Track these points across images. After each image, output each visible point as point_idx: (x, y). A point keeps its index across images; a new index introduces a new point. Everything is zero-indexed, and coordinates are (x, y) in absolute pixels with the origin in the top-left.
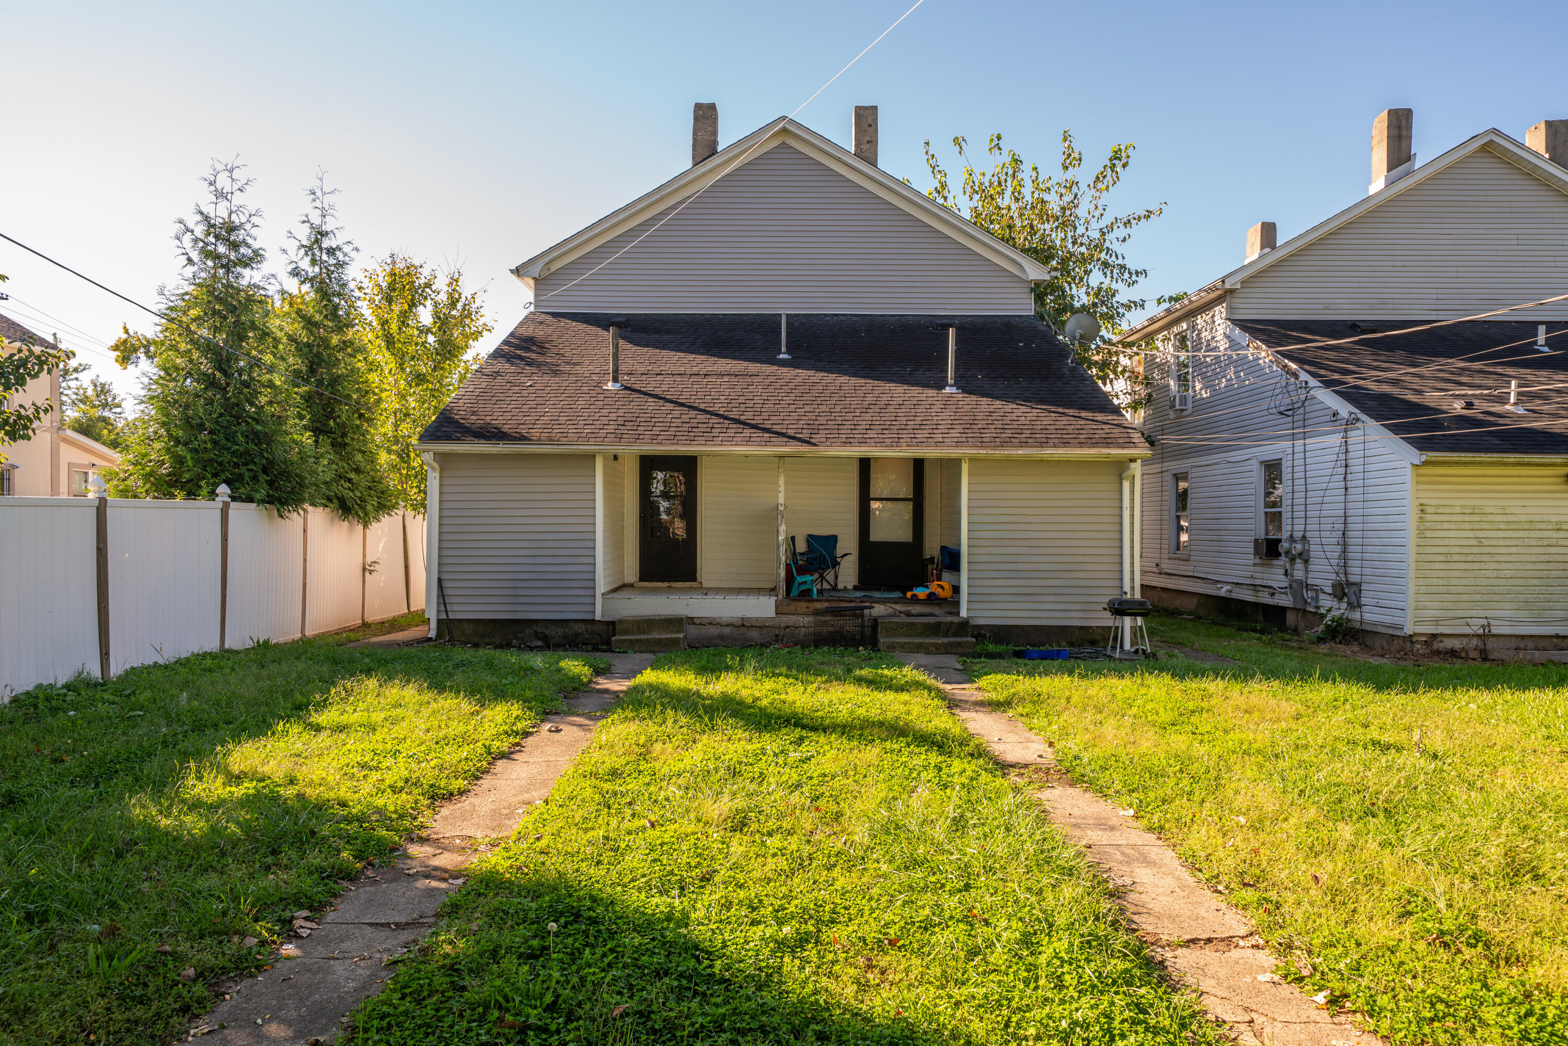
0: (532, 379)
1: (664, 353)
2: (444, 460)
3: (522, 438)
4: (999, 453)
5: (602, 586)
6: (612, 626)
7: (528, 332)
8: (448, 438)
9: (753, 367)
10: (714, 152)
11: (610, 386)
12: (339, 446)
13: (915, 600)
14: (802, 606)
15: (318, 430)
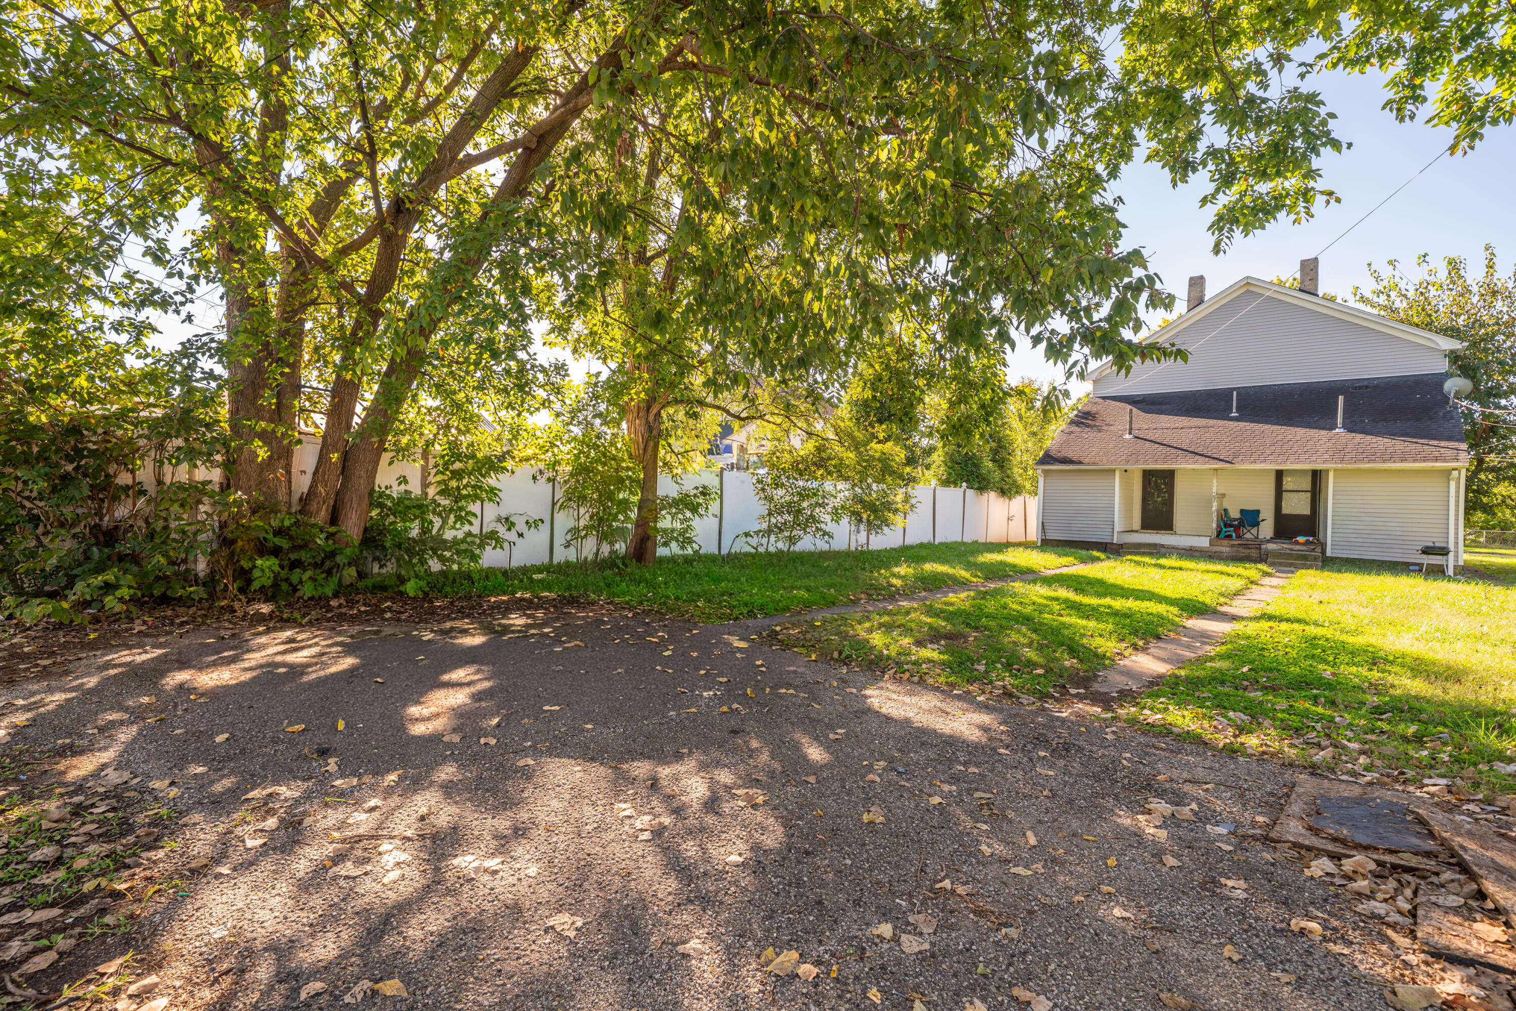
0: (1088, 434)
1: (1162, 417)
2: (1046, 472)
3: (1080, 463)
4: (1350, 466)
5: (1117, 528)
6: (1121, 546)
7: (1086, 409)
8: (1048, 463)
9: (1212, 422)
10: (1201, 301)
11: (1127, 436)
12: (1001, 467)
13: (1297, 543)
14: (1226, 542)
15: (994, 460)
